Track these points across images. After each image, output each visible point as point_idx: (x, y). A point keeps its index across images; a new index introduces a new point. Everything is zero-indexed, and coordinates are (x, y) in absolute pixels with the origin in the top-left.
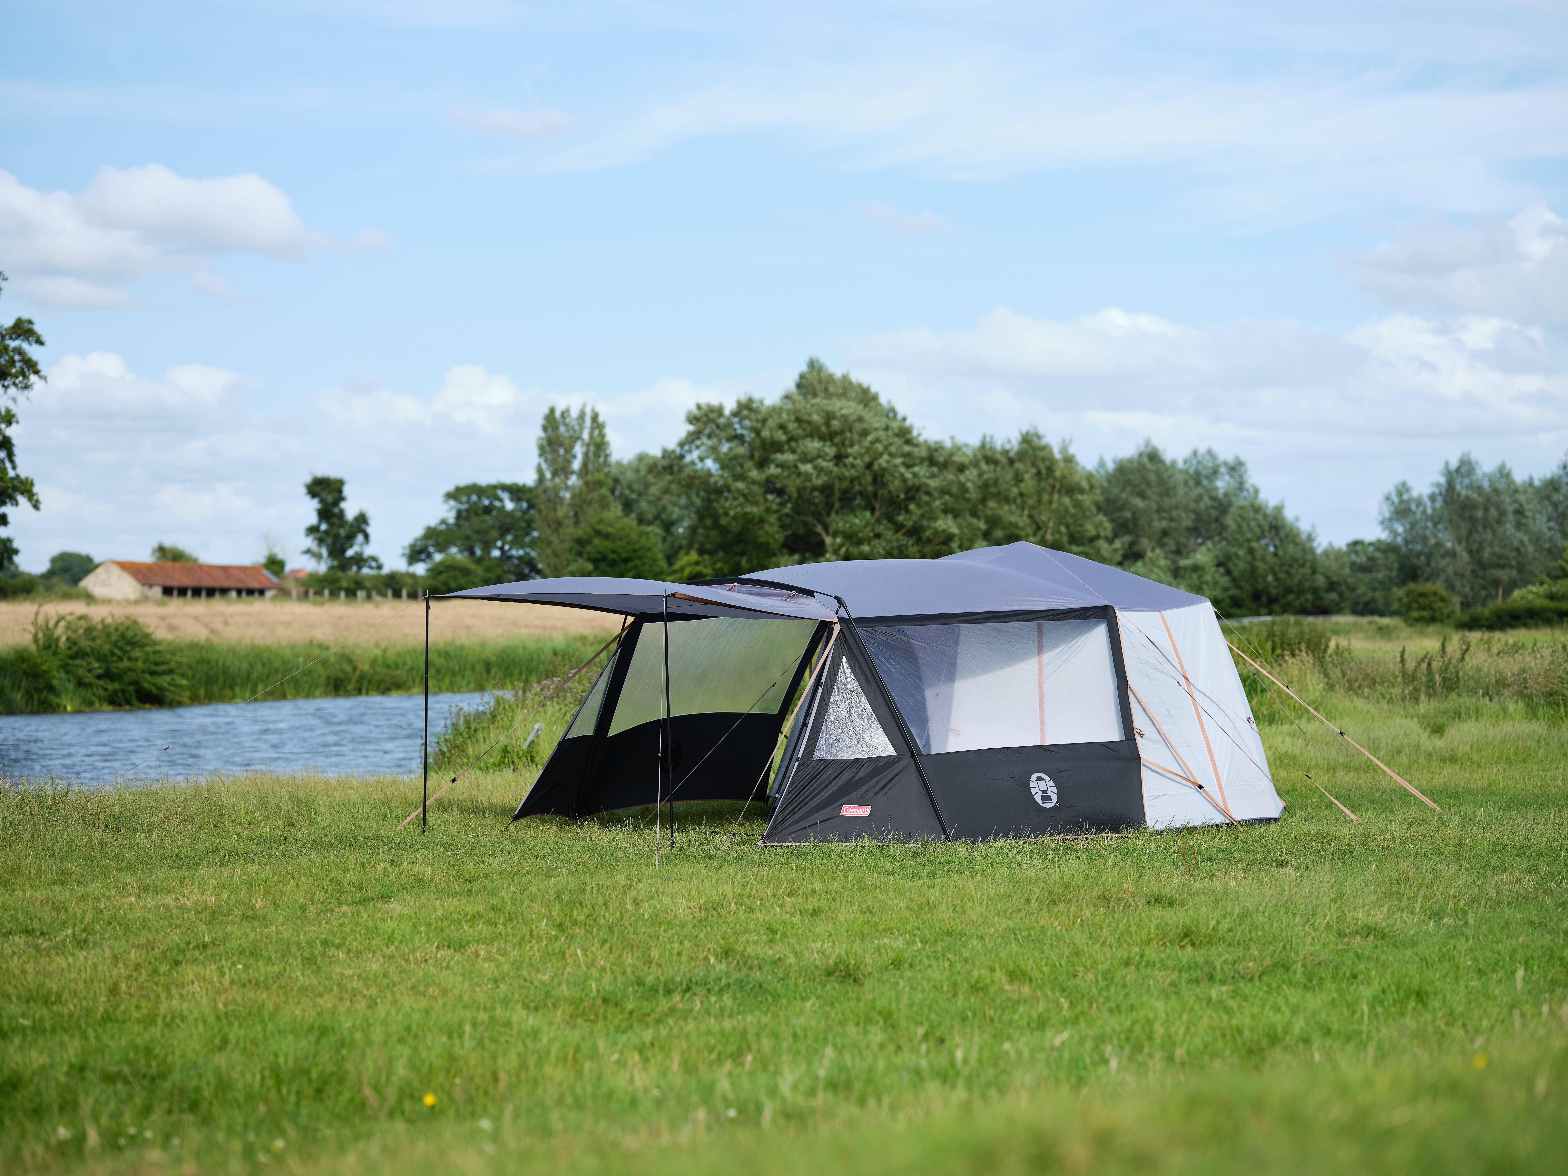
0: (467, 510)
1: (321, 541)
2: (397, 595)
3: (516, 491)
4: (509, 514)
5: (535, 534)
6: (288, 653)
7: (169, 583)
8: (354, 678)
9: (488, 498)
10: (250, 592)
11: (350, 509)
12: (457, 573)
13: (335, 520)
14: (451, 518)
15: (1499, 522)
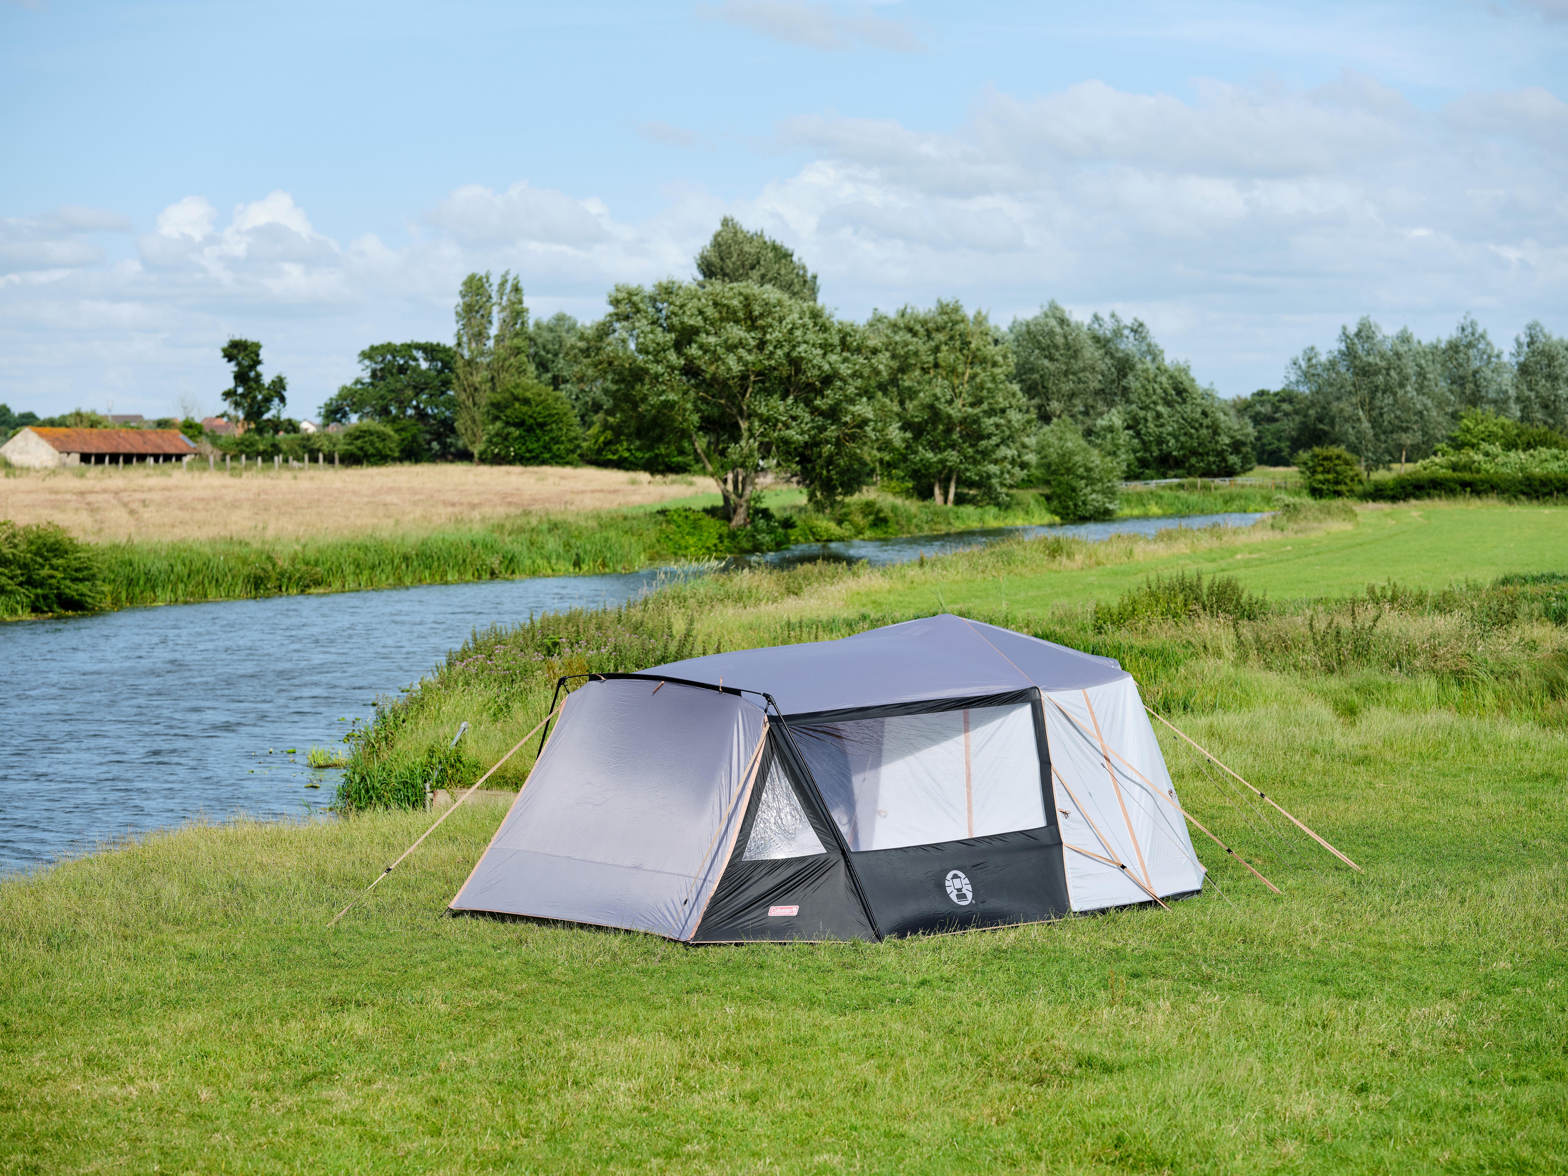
0: (382, 370)
1: (237, 405)
2: (314, 460)
3: (431, 351)
4: (423, 373)
5: (451, 393)
6: (207, 550)
7: (87, 450)
8: (274, 575)
9: (403, 357)
10: (168, 458)
11: (267, 373)
12: (374, 438)
13: (252, 384)
14: (366, 377)
15: (1402, 385)
